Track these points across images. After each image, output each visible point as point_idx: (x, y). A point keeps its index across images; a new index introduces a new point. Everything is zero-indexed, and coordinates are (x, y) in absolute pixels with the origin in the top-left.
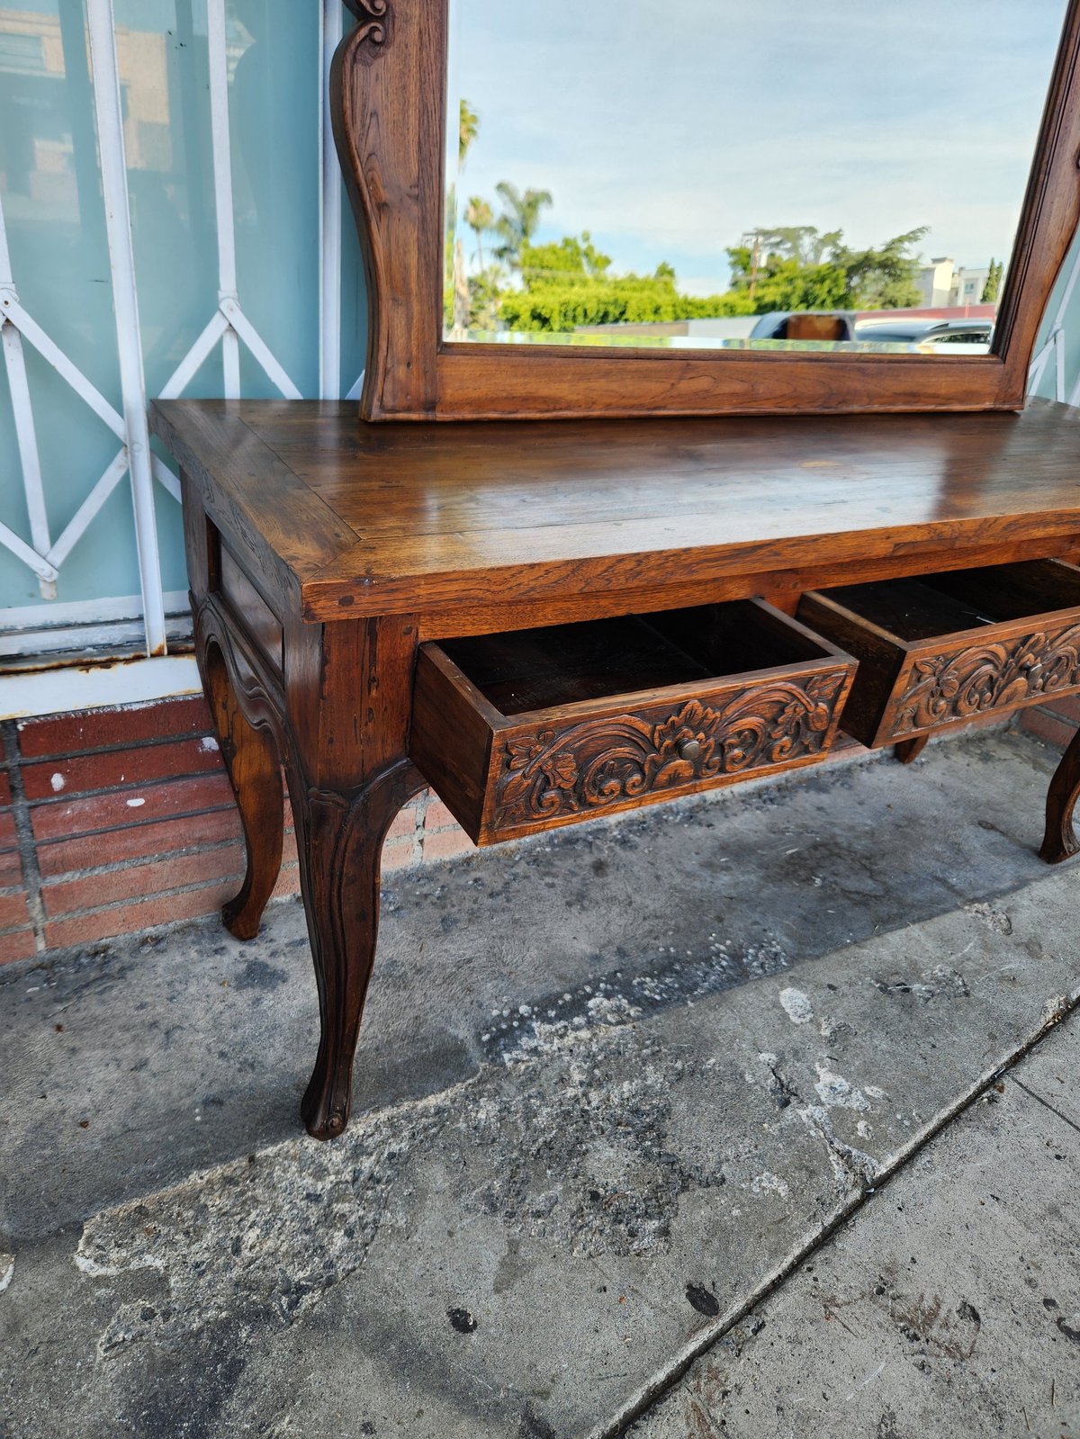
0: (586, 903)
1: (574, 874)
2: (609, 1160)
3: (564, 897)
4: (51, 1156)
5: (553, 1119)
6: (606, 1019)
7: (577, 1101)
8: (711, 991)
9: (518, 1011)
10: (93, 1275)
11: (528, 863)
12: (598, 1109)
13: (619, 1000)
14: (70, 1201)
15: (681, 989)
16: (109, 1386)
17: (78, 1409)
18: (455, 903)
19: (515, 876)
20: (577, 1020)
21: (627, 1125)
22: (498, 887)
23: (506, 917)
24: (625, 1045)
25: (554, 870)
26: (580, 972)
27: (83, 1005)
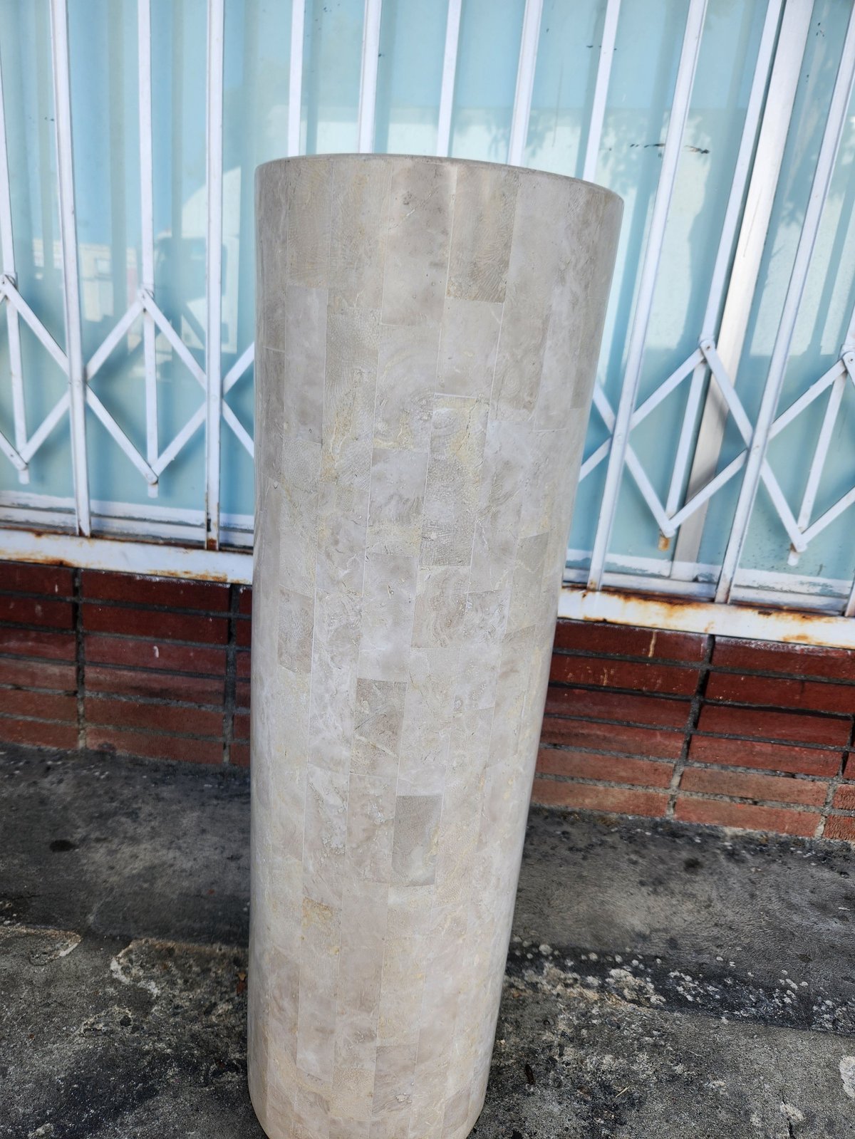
0: (661, 889)
1: (662, 861)
2: (550, 1114)
3: (642, 876)
4: (146, 889)
5: (517, 1051)
6: (622, 992)
7: (550, 1047)
8: (755, 1019)
9: (538, 947)
10: (115, 976)
11: (621, 837)
12: (568, 1064)
13: (646, 982)
14: (136, 922)
15: (722, 1001)
16: (70, 1054)
17: (43, 1056)
18: (535, 843)
19: (603, 843)
20: (590, 979)
21: (588, 1093)
22: (581, 845)
23: (572, 869)
24: (629, 1024)
25: (644, 852)
26: (619, 942)
27: (229, 806)
